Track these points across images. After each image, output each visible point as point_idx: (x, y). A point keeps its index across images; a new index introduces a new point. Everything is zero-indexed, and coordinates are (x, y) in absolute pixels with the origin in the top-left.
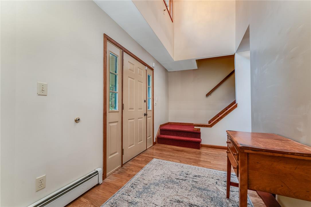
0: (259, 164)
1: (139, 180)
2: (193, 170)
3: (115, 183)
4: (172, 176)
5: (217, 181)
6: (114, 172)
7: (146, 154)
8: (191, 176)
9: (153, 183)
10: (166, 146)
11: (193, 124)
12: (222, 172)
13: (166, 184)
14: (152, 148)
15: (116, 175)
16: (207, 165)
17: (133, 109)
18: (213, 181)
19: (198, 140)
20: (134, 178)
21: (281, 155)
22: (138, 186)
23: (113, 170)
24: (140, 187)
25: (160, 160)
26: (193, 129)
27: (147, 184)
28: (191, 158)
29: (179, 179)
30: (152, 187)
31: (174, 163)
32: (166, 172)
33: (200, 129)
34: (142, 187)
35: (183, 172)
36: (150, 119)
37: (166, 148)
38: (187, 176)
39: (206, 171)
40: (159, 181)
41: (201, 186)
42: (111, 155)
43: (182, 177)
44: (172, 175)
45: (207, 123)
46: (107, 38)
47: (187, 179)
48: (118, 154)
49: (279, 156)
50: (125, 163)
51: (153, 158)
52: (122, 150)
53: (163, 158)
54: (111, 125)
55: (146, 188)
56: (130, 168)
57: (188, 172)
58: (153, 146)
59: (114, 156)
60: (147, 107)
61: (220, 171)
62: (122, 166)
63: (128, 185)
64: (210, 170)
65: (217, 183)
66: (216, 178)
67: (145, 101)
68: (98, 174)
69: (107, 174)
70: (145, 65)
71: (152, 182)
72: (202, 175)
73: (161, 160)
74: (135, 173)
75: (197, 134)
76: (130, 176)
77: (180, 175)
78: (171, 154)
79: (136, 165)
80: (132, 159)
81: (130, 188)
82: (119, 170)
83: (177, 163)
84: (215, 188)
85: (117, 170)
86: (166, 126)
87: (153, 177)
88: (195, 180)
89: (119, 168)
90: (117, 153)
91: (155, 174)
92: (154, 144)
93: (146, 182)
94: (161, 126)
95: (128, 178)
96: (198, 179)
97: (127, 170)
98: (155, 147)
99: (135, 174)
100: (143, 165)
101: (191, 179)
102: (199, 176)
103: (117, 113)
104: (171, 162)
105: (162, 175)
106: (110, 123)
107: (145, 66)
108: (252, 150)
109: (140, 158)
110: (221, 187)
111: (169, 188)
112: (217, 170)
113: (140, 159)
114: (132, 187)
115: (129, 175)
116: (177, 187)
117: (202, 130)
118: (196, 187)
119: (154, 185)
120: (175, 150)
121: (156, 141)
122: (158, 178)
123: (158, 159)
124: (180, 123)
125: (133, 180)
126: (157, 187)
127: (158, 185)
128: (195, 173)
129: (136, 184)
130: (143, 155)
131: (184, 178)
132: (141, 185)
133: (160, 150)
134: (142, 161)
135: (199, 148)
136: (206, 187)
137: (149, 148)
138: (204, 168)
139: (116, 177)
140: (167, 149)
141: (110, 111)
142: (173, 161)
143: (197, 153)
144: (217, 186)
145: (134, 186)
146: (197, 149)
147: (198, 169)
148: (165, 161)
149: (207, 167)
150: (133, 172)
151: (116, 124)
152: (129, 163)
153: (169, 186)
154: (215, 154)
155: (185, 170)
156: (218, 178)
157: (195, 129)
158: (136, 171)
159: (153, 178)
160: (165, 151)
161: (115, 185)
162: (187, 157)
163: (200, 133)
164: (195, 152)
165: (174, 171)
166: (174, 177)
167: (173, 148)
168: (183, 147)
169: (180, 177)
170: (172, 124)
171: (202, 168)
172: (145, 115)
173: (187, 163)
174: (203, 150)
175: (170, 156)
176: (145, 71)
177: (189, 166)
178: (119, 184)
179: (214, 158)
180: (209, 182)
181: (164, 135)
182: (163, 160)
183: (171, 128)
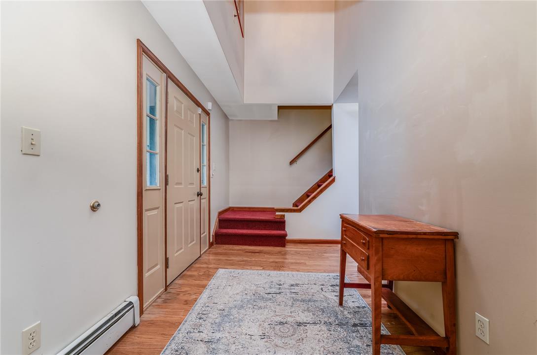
0: (393, 250)
1: (208, 306)
2: (286, 277)
3: (165, 319)
4: (259, 291)
5: (322, 286)
6: (155, 301)
7: (202, 263)
8: (286, 286)
9: (233, 306)
10: (231, 247)
11: (273, 208)
12: (324, 274)
13: (255, 303)
14: (207, 252)
15: (161, 305)
16: (302, 268)
17: (180, 184)
18: (317, 288)
19: (282, 232)
20: (199, 305)
21: (414, 236)
22: (210, 315)
23: (152, 299)
24: (214, 316)
25: (230, 270)
26: (274, 216)
27: (224, 310)
28: (277, 260)
29: (270, 293)
30: (234, 311)
31: (255, 271)
32: (247, 287)
33: (284, 216)
34: (217, 316)
35: (272, 282)
36: (204, 202)
37: (233, 250)
38: (281, 286)
39: (304, 276)
40: (242, 301)
41: (303, 297)
42: (149, 270)
43: (273, 290)
44: (258, 289)
45: (291, 207)
46: (143, 50)
47: (282, 291)
48: (160, 267)
49: (413, 238)
50: (171, 283)
51: (218, 269)
52: (167, 260)
53: (233, 267)
54: (149, 215)
55: (225, 315)
56: (182, 290)
57: (280, 281)
58: (209, 248)
59: (154, 271)
60: (201, 182)
61: (321, 274)
62: (166, 290)
63: (192, 317)
64: (308, 273)
65: (322, 289)
66: (320, 283)
67: (198, 170)
68: (133, 307)
69: (144, 306)
70: (198, 104)
71: (231, 305)
72: (300, 283)
73: (233, 270)
74: (195, 297)
75: (280, 224)
76: (189, 304)
77: (271, 288)
78: (245, 259)
79: (192, 283)
80: (181, 276)
81: (198, 321)
82: (163, 296)
83: (260, 271)
84: (322, 296)
85: (159, 297)
86: (227, 213)
87: (230, 297)
88: (293, 291)
89: (162, 293)
90: (158, 267)
91: (231, 293)
92: (211, 245)
93: (221, 307)
94: (220, 213)
95: (186, 307)
96: (296, 289)
97: (179, 294)
98: (213, 250)
99: (197, 299)
100: (204, 282)
101: (288, 291)
102: (297, 285)
103: (158, 191)
104: (249, 271)
105: (242, 292)
106: (147, 210)
107: (199, 106)
108: (387, 234)
109: (194, 271)
110: (328, 293)
111: (260, 308)
112: (317, 272)
113: (195, 273)
114: (200, 319)
115: (186, 301)
116: (272, 305)
117: (289, 217)
118: (298, 300)
119: (236, 309)
120: (250, 252)
121: (213, 241)
122: (238, 297)
123: (227, 268)
124: (249, 208)
125: (198, 308)
126: (242, 311)
127: (242, 307)
128: (290, 281)
129: (204, 312)
130: (197, 265)
131: (278, 291)
132: (214, 313)
133: (224, 254)
134: (200, 276)
135: (284, 246)
136: (310, 297)
137: (203, 253)
138: (300, 273)
139: (162, 308)
140: (235, 251)
141: (147, 188)
142: (251, 269)
143: (283, 253)
144: (323, 293)
145: (203, 316)
146: (281, 246)
147: (293, 276)
148: (240, 271)
149: (304, 271)
150: (191, 296)
151: (156, 213)
152: (176, 281)
153: (259, 305)
154: (308, 251)
155: (275, 280)
156: (322, 283)
157: (277, 215)
158: (195, 294)
159: (231, 299)
160: (233, 255)
161: (168, 322)
162: (271, 260)
163: (284, 222)
164: (280, 252)
165: (260, 283)
166: (262, 292)
167: (245, 250)
168: (259, 246)
169: (271, 290)
170: (235, 209)
171: (297, 273)
172: (198, 196)
173: (275, 269)
174: (290, 248)
175: (244, 262)
176: (199, 115)
177: (279, 272)
178: (175, 318)
179: (309, 257)
180: (312, 291)
181: (225, 229)
182: (236, 269)
183: (238, 216)
